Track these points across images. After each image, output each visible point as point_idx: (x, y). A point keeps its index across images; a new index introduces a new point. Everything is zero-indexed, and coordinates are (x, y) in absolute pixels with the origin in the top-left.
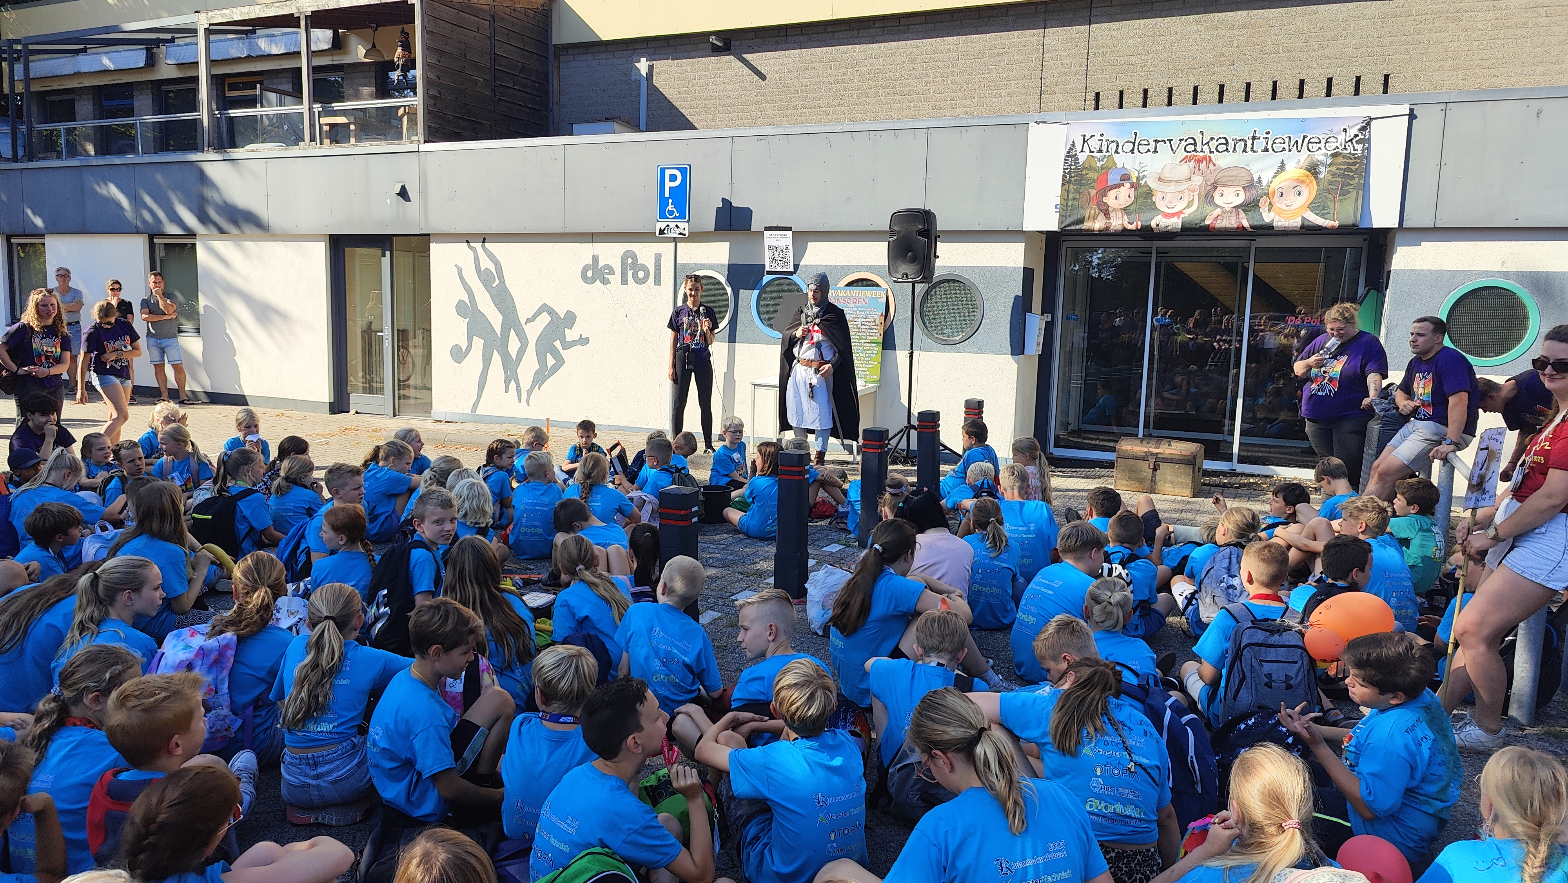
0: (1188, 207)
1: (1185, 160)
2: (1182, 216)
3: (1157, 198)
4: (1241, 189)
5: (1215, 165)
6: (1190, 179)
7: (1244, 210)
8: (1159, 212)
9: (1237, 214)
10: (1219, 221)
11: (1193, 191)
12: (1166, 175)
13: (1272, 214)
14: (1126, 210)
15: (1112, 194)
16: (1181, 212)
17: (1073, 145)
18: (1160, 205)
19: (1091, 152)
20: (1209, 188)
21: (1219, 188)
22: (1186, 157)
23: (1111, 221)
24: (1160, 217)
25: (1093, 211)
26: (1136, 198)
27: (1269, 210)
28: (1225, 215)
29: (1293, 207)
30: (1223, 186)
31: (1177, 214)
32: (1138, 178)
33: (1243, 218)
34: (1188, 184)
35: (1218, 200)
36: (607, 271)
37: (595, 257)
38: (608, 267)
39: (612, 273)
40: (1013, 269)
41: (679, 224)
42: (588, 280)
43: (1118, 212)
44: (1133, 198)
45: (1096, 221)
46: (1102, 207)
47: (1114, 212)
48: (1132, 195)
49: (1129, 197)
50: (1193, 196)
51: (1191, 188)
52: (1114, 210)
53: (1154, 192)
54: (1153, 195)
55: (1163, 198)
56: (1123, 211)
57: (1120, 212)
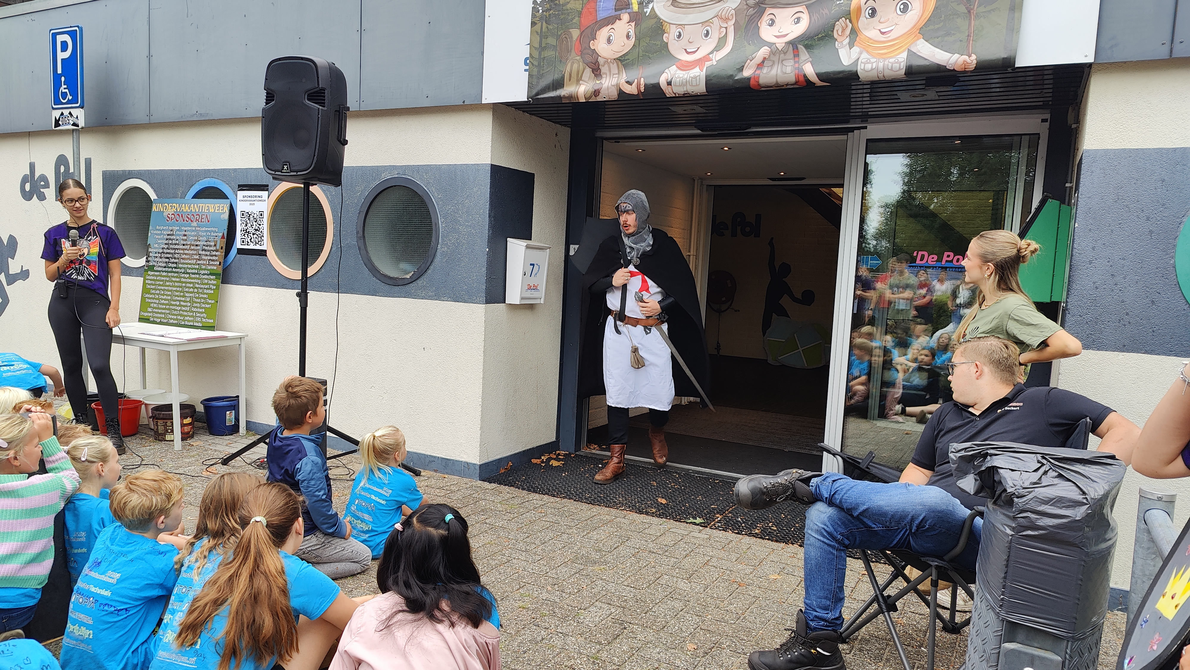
0: (718, 48)
2: (708, 64)
3: (670, 37)
8: (673, 60)
10: (764, 70)
11: (726, 20)
13: (856, 49)
15: (603, 33)
16: (706, 58)
18: (675, 47)
23: (603, 81)
24: (674, 68)
25: (575, 66)
26: (638, 39)
27: (851, 45)
28: (775, 59)
29: (893, 36)
31: (699, 62)
32: (641, 4)
33: (806, 62)
34: (720, 6)
36: (42, 183)
37: (32, 166)
38: (43, 178)
39: (47, 186)
40: (477, 167)
41: (72, 111)
42: (27, 196)
43: (611, 64)
44: (634, 39)
45: (581, 82)
46: (589, 59)
47: (606, 65)
48: (632, 33)
49: (628, 37)
50: (726, 28)
51: (723, 14)
52: (606, 62)
53: (666, 27)
54: (664, 32)
55: (679, 36)
56: (619, 63)
57: (615, 64)
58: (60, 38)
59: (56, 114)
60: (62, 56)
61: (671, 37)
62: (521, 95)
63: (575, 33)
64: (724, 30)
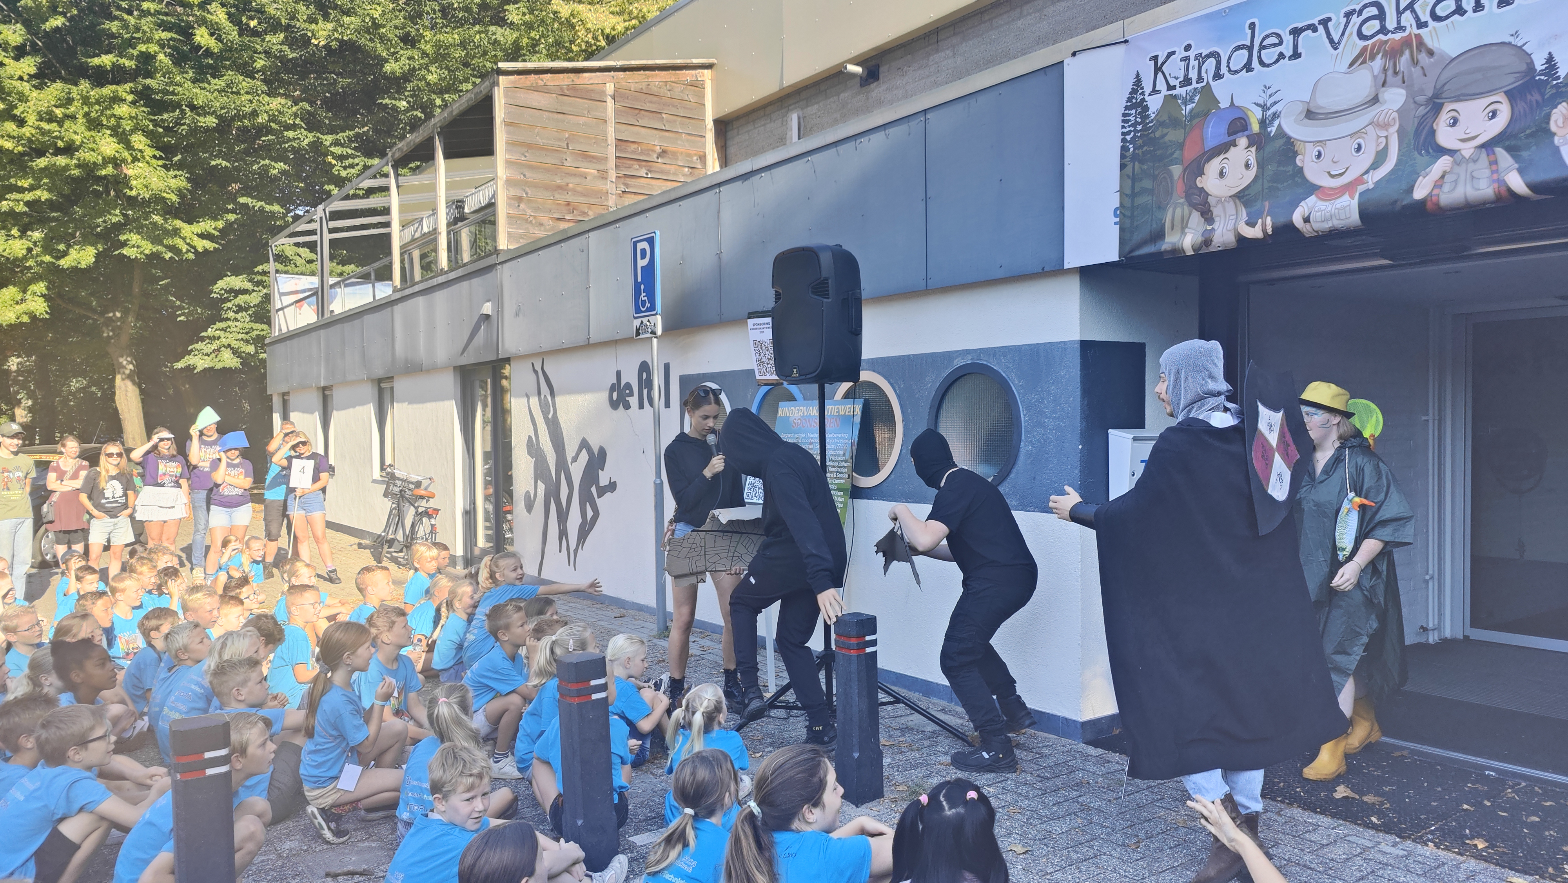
0: (1375, 166)
1: (1362, 58)
4: (1501, 97)
5: (1431, 53)
6: (1375, 100)
7: (1509, 149)
8: (1313, 189)
9: (1494, 163)
10: (1446, 188)
11: (1386, 126)
12: (1326, 102)
14: (1242, 197)
16: (1359, 180)
17: (1138, 82)
19: (1170, 88)
20: (1422, 110)
21: (1448, 107)
22: (1365, 49)
23: (1216, 226)
24: (1312, 199)
25: (1178, 211)
26: (1261, 165)
28: (1462, 171)
30: (1458, 99)
31: (1348, 188)
32: (1263, 123)
33: (1508, 170)
34: (1375, 110)
35: (1445, 136)
36: (628, 391)
37: (619, 374)
38: (628, 386)
39: (631, 394)
40: (1062, 346)
41: (650, 318)
42: (614, 405)
43: (1226, 204)
44: (1256, 167)
45: (1187, 230)
46: (1196, 199)
47: (1220, 206)
48: (1253, 160)
49: (1247, 166)
50: (1386, 137)
51: (1381, 119)
52: (1219, 201)
53: (1298, 147)
54: (1296, 154)
55: (1319, 155)
56: (1237, 201)
57: (1232, 203)
58: (640, 246)
59: (637, 323)
60: (642, 263)
61: (1307, 159)
62: (1112, 255)
63: (1177, 170)
64: (1384, 140)
